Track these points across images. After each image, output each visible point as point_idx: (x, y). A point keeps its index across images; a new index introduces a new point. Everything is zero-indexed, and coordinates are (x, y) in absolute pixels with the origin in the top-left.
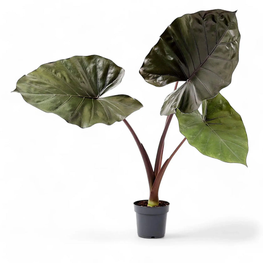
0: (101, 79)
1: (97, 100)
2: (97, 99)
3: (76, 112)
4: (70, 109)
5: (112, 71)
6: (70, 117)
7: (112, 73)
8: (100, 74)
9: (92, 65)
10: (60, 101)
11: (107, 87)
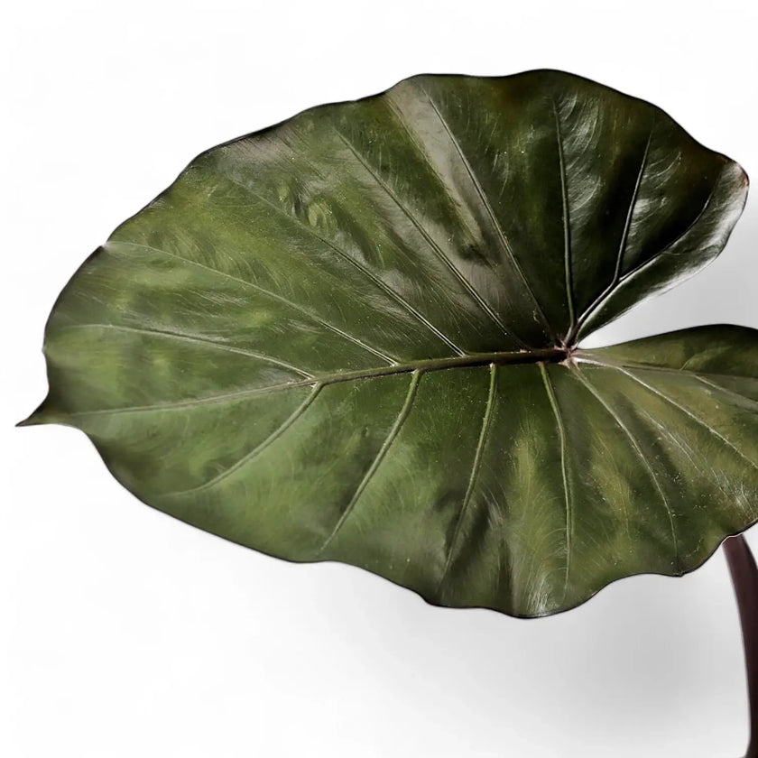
0: (588, 231)
1: (565, 363)
2: (563, 356)
3: (470, 506)
4: (434, 485)
5: (658, 174)
6: (441, 555)
7: (661, 194)
8: (584, 195)
9: (526, 140)
10: (356, 438)
11: (626, 280)
